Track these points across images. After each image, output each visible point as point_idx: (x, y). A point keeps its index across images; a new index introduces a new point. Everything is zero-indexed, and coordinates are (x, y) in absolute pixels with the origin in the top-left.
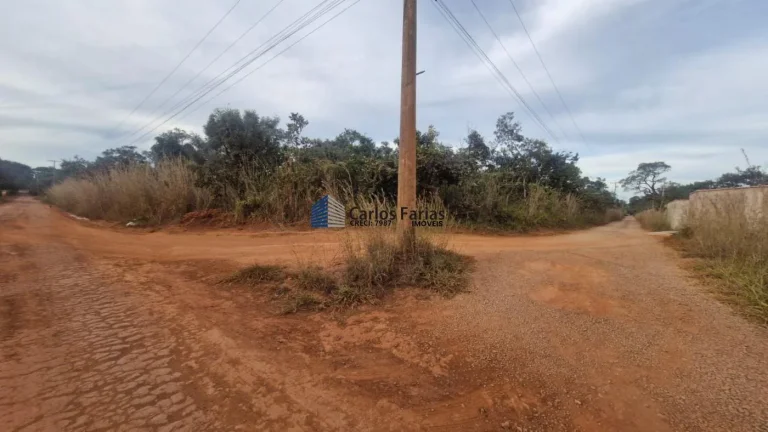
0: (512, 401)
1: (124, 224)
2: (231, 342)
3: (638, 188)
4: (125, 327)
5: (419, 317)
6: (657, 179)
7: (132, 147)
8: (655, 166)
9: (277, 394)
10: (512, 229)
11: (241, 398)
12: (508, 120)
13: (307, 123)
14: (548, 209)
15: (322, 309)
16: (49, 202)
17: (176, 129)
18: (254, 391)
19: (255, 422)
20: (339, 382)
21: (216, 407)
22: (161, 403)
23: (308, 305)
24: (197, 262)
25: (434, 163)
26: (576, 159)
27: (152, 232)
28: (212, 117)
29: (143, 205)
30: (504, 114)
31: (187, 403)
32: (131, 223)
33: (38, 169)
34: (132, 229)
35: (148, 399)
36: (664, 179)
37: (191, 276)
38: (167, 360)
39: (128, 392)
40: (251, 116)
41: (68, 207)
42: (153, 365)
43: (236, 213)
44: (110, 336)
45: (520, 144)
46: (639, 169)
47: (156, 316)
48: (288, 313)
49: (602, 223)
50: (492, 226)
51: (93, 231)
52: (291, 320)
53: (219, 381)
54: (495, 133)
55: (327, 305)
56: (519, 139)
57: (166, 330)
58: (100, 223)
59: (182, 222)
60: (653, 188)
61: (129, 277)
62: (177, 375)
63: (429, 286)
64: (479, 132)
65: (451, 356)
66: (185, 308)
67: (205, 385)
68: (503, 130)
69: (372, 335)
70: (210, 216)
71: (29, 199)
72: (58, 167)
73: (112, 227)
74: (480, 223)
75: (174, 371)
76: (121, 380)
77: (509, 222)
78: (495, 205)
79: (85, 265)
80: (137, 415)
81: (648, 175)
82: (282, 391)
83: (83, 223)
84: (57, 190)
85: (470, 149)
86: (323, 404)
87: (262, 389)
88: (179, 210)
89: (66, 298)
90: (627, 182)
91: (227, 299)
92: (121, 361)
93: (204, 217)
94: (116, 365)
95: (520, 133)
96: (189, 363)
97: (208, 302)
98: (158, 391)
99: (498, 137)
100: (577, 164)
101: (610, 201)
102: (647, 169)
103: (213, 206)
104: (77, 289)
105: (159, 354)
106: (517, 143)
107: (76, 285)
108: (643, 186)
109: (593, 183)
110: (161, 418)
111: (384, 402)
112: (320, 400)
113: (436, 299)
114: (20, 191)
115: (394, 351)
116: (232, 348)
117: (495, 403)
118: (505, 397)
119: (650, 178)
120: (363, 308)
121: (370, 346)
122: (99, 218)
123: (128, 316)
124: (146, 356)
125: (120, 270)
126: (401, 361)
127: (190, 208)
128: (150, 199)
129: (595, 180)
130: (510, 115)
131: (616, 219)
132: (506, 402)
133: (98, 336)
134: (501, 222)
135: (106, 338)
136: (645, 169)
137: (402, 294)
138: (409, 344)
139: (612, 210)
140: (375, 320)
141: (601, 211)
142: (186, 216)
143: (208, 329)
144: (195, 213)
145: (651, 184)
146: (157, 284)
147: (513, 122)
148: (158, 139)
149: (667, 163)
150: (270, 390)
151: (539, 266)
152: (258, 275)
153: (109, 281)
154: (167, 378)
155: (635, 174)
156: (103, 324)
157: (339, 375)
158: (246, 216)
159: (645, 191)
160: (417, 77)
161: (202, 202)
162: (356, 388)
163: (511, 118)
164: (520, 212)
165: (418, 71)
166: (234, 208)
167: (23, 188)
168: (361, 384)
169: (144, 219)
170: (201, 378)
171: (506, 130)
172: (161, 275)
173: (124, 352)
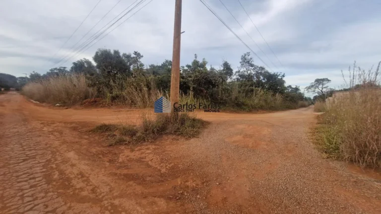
0: (188, 184)
1: (54, 105)
2: (77, 157)
3: (314, 91)
4: (31, 150)
5: (169, 148)
6: (324, 86)
7: (65, 68)
8: (323, 80)
9: (85, 178)
10: (243, 110)
11: (69, 180)
12: (247, 57)
13: (142, 56)
14: (265, 101)
15: (126, 144)
16: (23, 94)
17: (84, 59)
18: (75, 177)
19: (68, 189)
20: (116, 174)
21: (54, 183)
22: (30, 181)
23: (121, 142)
24: (80, 122)
25: (204, 77)
26: (283, 76)
27: (67, 109)
28: (97, 53)
29: (64, 96)
30: (246, 53)
31: (43, 181)
32: (58, 105)
33: (20, 78)
34: (57, 107)
35: (25, 179)
36: (328, 87)
37: (75, 129)
38: (43, 164)
39: (17, 177)
40: (116, 52)
41: (30, 97)
42: (35, 166)
43: (108, 100)
44: (22, 154)
45: (252, 68)
46: (315, 82)
47: (48, 146)
48: (111, 145)
49: (295, 108)
50: (233, 108)
51: (38, 108)
52: (111, 149)
53: (62, 173)
54: (240, 62)
55: (129, 142)
56: (252, 65)
57: (50, 152)
58: (44, 104)
59: (82, 104)
60: (322, 91)
61: (45, 129)
62: (44, 170)
63: (180, 134)
64: (228, 62)
65: (173, 164)
66: (65, 142)
67: (55, 175)
68: (244, 61)
69: (143, 155)
70: (96, 102)
71: (15, 92)
72: (28, 76)
73: (49, 106)
74: (227, 107)
75: (44, 168)
76: (17, 172)
77: (243, 107)
78: (236, 98)
79: (26, 123)
80: (16, 186)
81: (319, 85)
82: (88, 177)
83: (36, 104)
84: (27, 88)
85: (224, 70)
86: (103, 183)
87: (80, 176)
88: (80, 98)
89: (9, 138)
90: (309, 88)
91: (86, 139)
92: (21, 164)
93: (92, 102)
94: (17, 165)
95: (253, 63)
96: (52, 166)
97: (77, 140)
98: (31, 176)
99: (242, 65)
100: (284, 79)
101: (301, 97)
102: (319, 81)
103: (98, 97)
104: (17, 134)
105: (41, 161)
106: (251, 68)
107: (18, 132)
108: (317, 90)
109: (293, 88)
110: (27, 186)
111: (131, 183)
112: (103, 181)
113: (182, 140)
114: (11, 89)
115: (150, 162)
116: (76, 160)
117: (181, 183)
118: (187, 181)
119: (321, 86)
120: (145, 144)
121: (140, 160)
122: (43, 102)
123: (34, 146)
124: (34, 162)
125: (42, 125)
126: (151, 166)
127: (86, 97)
128: (68, 93)
129: (294, 87)
130: (248, 54)
131: (303, 106)
132: (187, 183)
133: (16, 153)
134: (239, 106)
135: (19, 154)
136: (318, 82)
137: (166, 138)
138: (157, 159)
139: (302, 102)
140: (148, 149)
141: (295, 102)
142: (84, 101)
143: (69, 152)
144: (89, 100)
145: (321, 89)
146: (57, 132)
147: (249, 57)
148: (74, 63)
149: (329, 79)
150: (83, 176)
151: (241, 127)
152: (105, 129)
153: (34, 130)
154: (39, 171)
155: (313, 84)
156: (21, 149)
157: (118, 172)
158: (112, 101)
159: (318, 93)
160: (181, 34)
161: (92, 95)
162: (122, 177)
163: (249, 55)
164: (248, 102)
165: (182, 31)
166: (107, 97)
167: (12, 87)
168: (125, 175)
169: (64, 102)
170: (54, 171)
171: (246, 61)
172: (60, 128)
173: (24, 160)
